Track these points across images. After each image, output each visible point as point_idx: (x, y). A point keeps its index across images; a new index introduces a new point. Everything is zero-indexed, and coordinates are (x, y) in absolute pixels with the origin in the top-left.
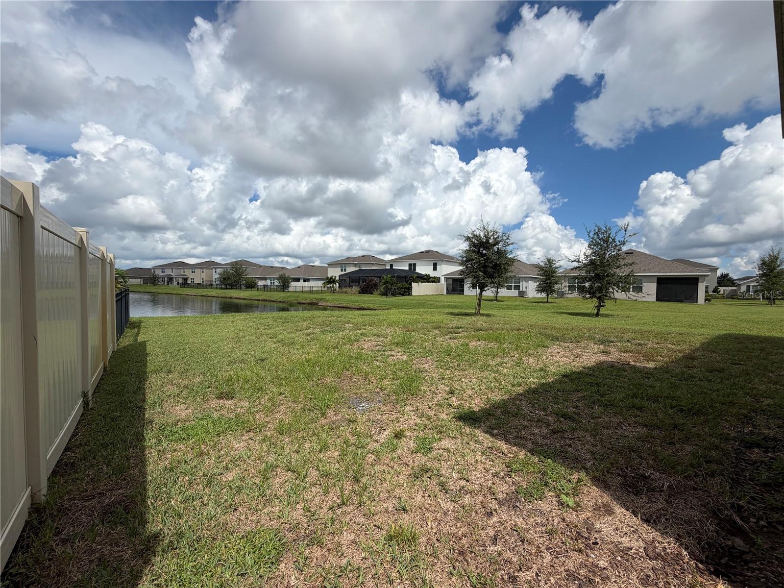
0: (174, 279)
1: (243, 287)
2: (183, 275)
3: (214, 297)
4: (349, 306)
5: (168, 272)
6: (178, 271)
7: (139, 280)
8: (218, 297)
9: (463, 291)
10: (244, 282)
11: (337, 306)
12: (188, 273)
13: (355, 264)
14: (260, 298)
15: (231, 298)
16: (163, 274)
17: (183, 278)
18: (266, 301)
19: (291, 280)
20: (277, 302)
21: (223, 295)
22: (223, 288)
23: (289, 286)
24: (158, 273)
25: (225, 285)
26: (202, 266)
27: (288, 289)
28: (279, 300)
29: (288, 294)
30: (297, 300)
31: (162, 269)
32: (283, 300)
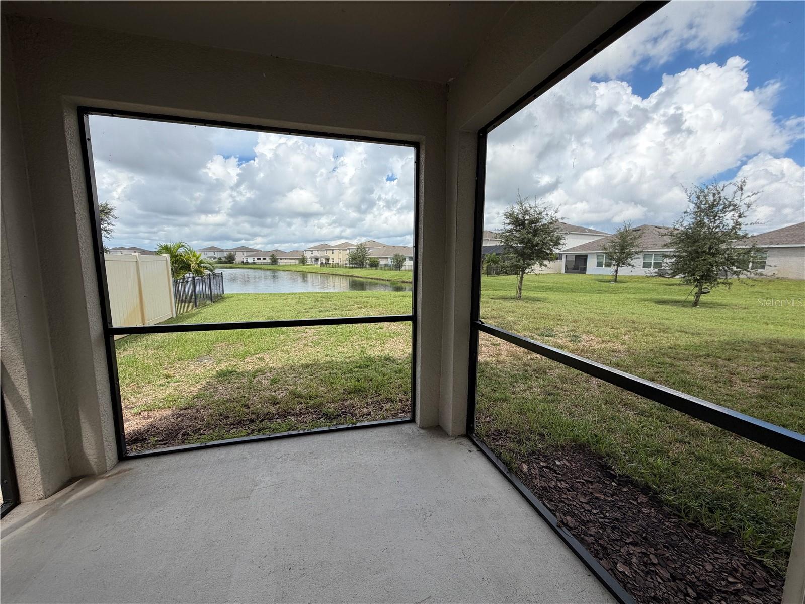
0: (320, 259)
1: (368, 266)
2: (326, 256)
3: (341, 275)
5: (316, 254)
6: (322, 252)
8: (343, 276)
9: (585, 269)
10: (368, 261)
12: (329, 254)
14: (373, 277)
16: (312, 255)
17: (325, 259)
18: (377, 279)
19: (407, 259)
20: (385, 280)
21: (347, 274)
22: (349, 268)
23: (402, 266)
24: (308, 255)
25: (353, 264)
26: (340, 248)
27: (400, 268)
28: (387, 279)
29: (398, 272)
30: (401, 279)
31: (311, 250)
32: (390, 279)
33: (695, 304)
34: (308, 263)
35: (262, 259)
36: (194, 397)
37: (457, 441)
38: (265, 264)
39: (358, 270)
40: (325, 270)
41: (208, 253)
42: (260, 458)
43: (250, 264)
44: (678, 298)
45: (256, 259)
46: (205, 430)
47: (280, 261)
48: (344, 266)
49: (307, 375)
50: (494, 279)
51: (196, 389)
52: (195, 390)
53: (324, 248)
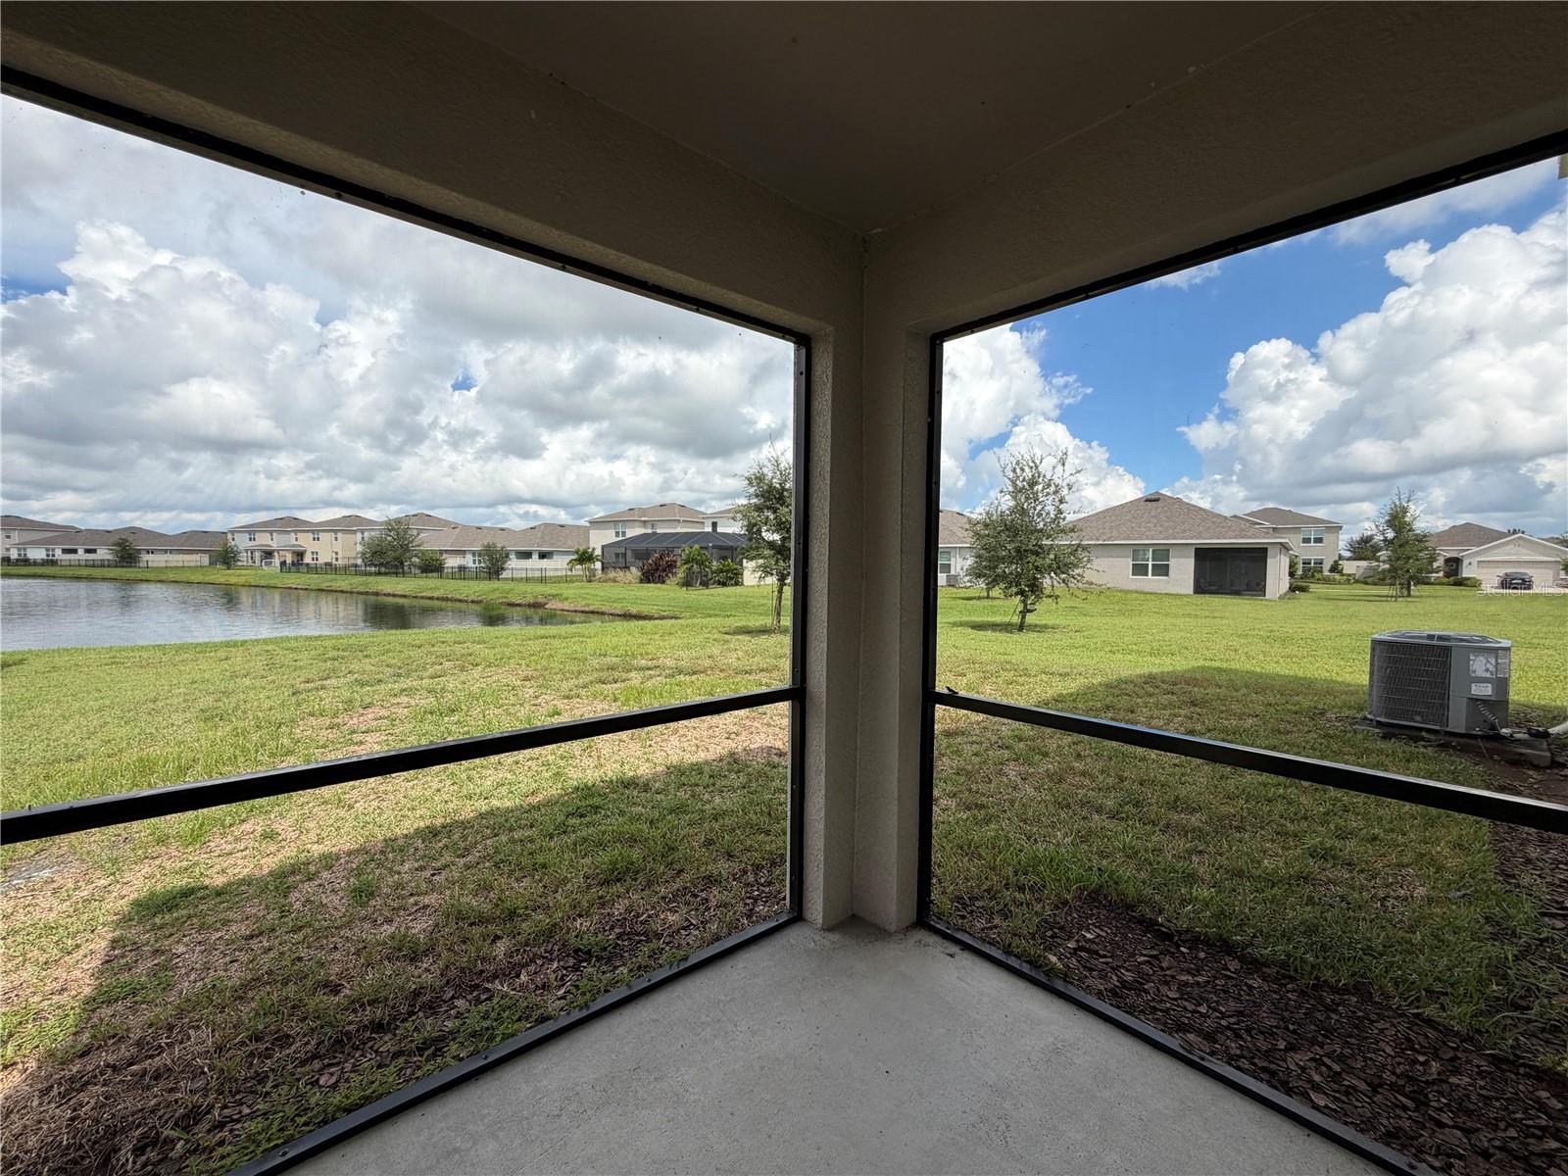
0: (276, 554)
1: (416, 570)
2: (295, 546)
3: (342, 592)
4: (604, 609)
5: (264, 540)
6: (284, 537)
7: (201, 557)
8: (352, 593)
10: (416, 560)
11: (583, 609)
12: (305, 541)
13: (645, 521)
14: (435, 595)
15: (377, 594)
16: (253, 543)
17: (294, 552)
18: (446, 599)
19: (512, 556)
20: (466, 601)
21: (361, 589)
22: (367, 574)
23: (503, 569)
24: (242, 542)
25: (375, 566)
26: (334, 527)
27: (498, 575)
28: (470, 599)
29: (495, 584)
30: (505, 598)
31: (249, 532)
32: (479, 598)
33: (1021, 627)
34: (240, 563)
35: (81, 551)
36: (91, 1004)
37: (912, 941)
38: (94, 565)
39: (394, 579)
40: (294, 580)
42: (501, 1134)
43: (35, 563)
44: (998, 619)
45: (58, 553)
46: (225, 1107)
47: (145, 557)
48: (349, 570)
49: (447, 858)
50: (703, 595)
51: (77, 973)
52: (81, 976)
53: (293, 525)
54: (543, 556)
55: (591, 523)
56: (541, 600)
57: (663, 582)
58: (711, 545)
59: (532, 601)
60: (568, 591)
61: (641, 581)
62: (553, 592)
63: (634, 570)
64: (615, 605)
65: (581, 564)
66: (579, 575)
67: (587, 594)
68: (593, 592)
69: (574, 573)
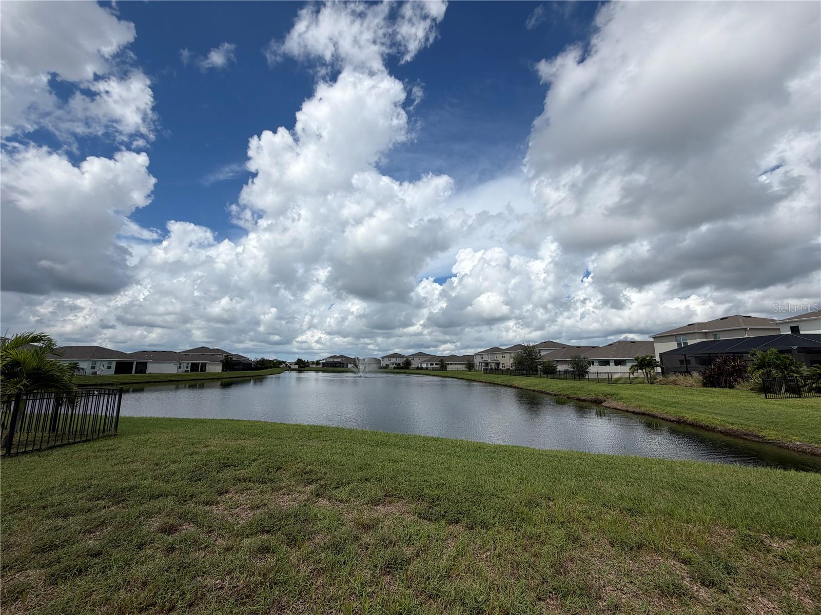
0: (489, 365)
2: (496, 360)
4: (655, 412)
5: (486, 358)
6: (492, 356)
7: (461, 366)
10: (539, 366)
11: (634, 409)
13: (706, 333)
17: (496, 364)
19: (596, 364)
20: (551, 394)
22: (515, 375)
23: (586, 373)
24: (478, 360)
25: (520, 370)
26: (511, 351)
27: (581, 376)
28: (554, 393)
29: (577, 384)
32: (560, 393)
34: (475, 369)
35: (434, 365)
38: (433, 369)
41: (391, 359)
45: (429, 365)
48: (510, 373)
53: (495, 350)
54: (618, 363)
55: (654, 338)
56: (601, 397)
57: (732, 387)
58: (795, 347)
59: (594, 398)
60: (626, 392)
61: (705, 385)
62: (613, 391)
63: (696, 374)
64: (668, 409)
65: (641, 369)
66: (641, 378)
67: (642, 395)
68: (647, 394)
69: (636, 375)
